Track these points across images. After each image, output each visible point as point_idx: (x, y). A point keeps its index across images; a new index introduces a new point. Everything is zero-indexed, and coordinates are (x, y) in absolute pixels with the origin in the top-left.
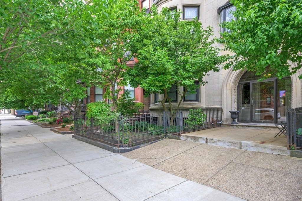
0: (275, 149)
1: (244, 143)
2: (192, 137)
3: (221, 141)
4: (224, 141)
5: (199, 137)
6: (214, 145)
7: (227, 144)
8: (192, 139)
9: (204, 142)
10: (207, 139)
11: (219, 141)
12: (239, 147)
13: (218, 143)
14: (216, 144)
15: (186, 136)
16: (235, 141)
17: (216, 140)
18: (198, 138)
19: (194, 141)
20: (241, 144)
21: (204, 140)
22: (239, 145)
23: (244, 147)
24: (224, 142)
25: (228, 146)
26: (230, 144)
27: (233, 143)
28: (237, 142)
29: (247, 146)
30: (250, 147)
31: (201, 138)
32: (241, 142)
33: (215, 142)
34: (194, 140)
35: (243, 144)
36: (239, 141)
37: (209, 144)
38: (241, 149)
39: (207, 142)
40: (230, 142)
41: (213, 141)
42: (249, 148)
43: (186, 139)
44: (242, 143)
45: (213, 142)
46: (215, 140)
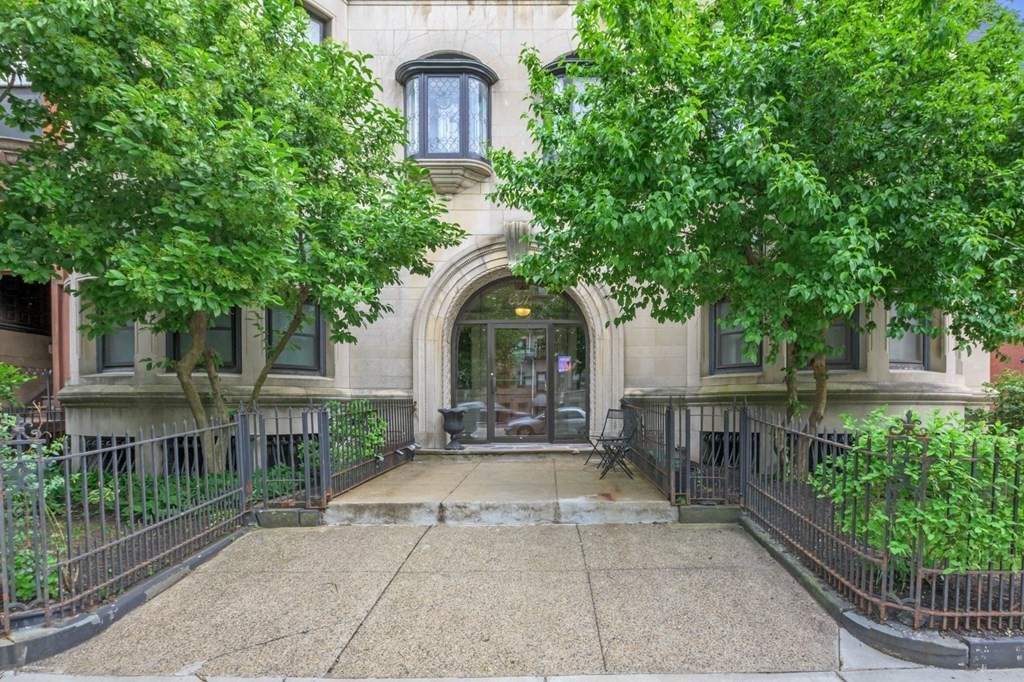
0: (645, 510)
1: (566, 504)
2: (380, 506)
3: (495, 508)
4: (504, 505)
5: (411, 505)
6: (467, 524)
7: (515, 515)
8: (378, 516)
9: (432, 520)
10: (442, 507)
11: (487, 508)
12: (552, 519)
13: (485, 516)
14: (476, 519)
15: (350, 506)
16: (541, 502)
17: (478, 508)
18: (407, 507)
19: (387, 522)
20: (557, 508)
21: (431, 511)
22: (552, 511)
23: (566, 518)
24: (505, 509)
25: (518, 520)
26: (526, 513)
27: (533, 508)
28: (547, 506)
29: (574, 513)
30: (583, 514)
31: (419, 506)
32: (558, 504)
33: (473, 513)
34: (387, 518)
35: (562, 510)
36: (551, 502)
37: (450, 523)
38: (558, 522)
39: (441, 519)
40: (526, 508)
41: (467, 512)
42: (581, 517)
43: (351, 520)
44: (561, 505)
45: (468, 516)
46: (473, 508)
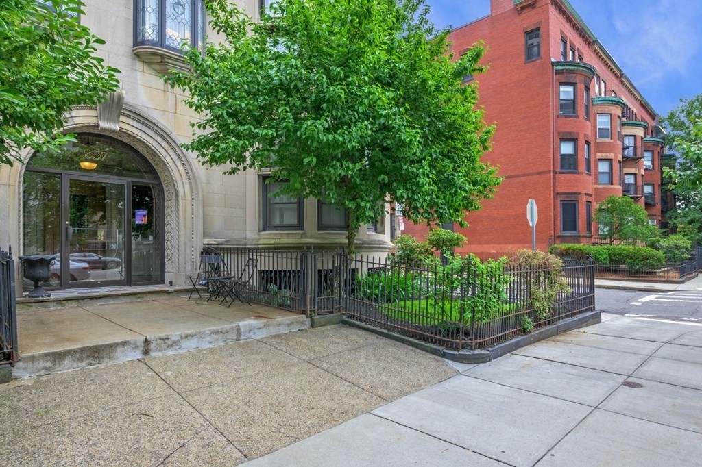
0: (292, 323)
1: (245, 326)
2: (83, 350)
3: (192, 336)
4: (200, 333)
5: (117, 344)
6: (170, 353)
7: (208, 339)
8: (81, 360)
9: (138, 355)
10: (147, 342)
11: (186, 337)
12: (235, 338)
13: (185, 343)
14: (177, 348)
15: (47, 355)
16: (227, 326)
17: (179, 338)
18: (112, 347)
19: (91, 364)
20: (238, 329)
21: (137, 347)
22: (235, 332)
23: (245, 336)
24: (200, 336)
25: (211, 342)
26: (216, 336)
27: (221, 332)
28: (232, 328)
29: (250, 331)
30: (256, 330)
31: (124, 344)
32: (239, 326)
33: (175, 342)
34: (91, 360)
35: (242, 330)
36: (234, 325)
37: (154, 354)
38: (239, 340)
39: (146, 352)
40: (216, 333)
41: (169, 342)
42: (255, 333)
43: (49, 369)
44: (241, 327)
45: (170, 346)
46: (175, 338)
